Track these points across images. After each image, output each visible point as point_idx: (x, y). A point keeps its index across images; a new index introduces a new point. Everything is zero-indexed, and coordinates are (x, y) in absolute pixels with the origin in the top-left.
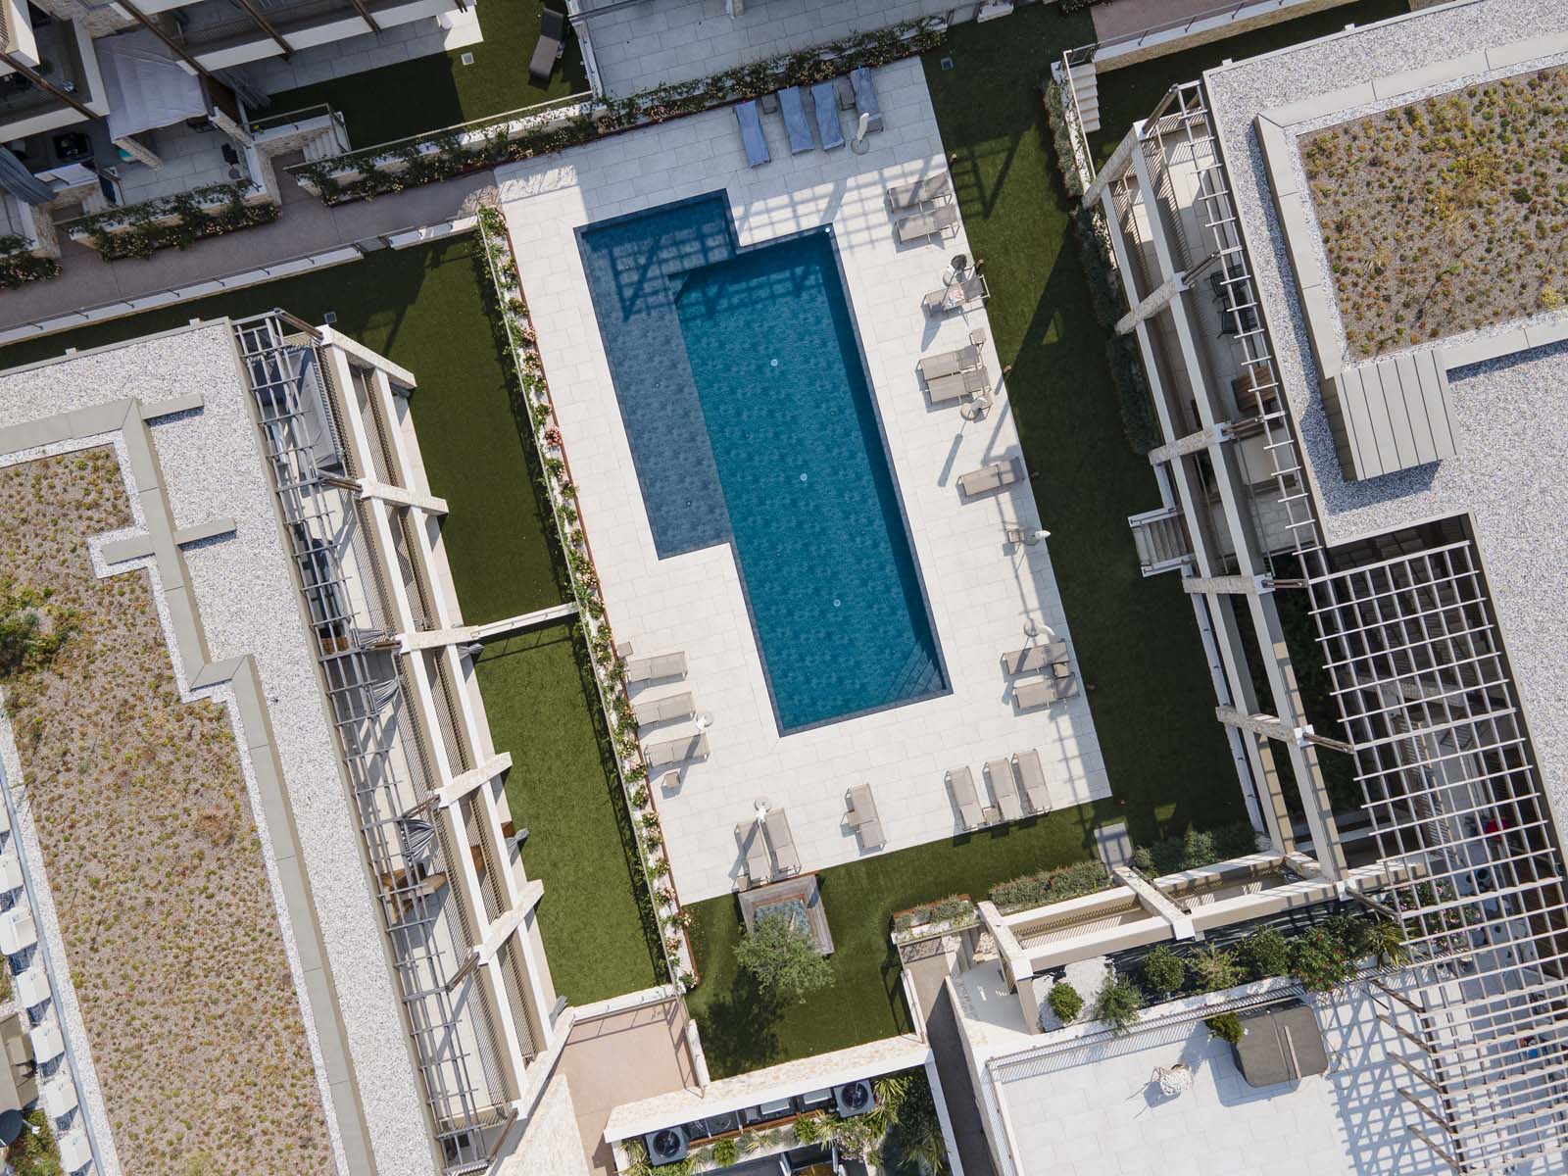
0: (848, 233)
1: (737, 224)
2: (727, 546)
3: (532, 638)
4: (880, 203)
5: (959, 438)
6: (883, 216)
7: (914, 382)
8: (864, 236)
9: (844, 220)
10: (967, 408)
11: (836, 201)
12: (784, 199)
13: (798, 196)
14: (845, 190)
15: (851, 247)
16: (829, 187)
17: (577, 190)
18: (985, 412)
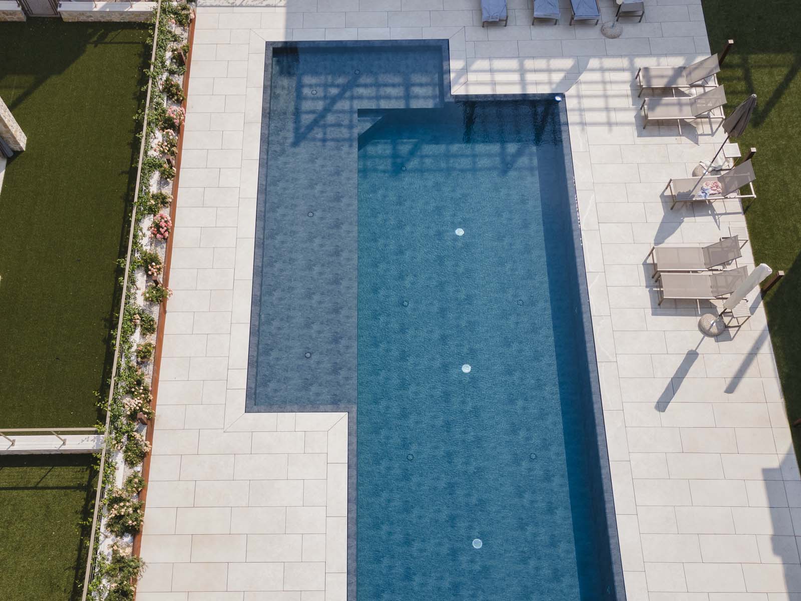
0: (581, 110)
1: (452, 75)
2: (344, 415)
3: (35, 473)
4: (627, 89)
5: (692, 356)
6: (628, 102)
7: (640, 276)
8: (602, 117)
9: (579, 97)
10: (710, 320)
11: (572, 77)
12: (513, 64)
13: (529, 64)
14: (585, 69)
15: (583, 124)
16: (568, 63)
17: (283, 11)
18: (732, 332)
